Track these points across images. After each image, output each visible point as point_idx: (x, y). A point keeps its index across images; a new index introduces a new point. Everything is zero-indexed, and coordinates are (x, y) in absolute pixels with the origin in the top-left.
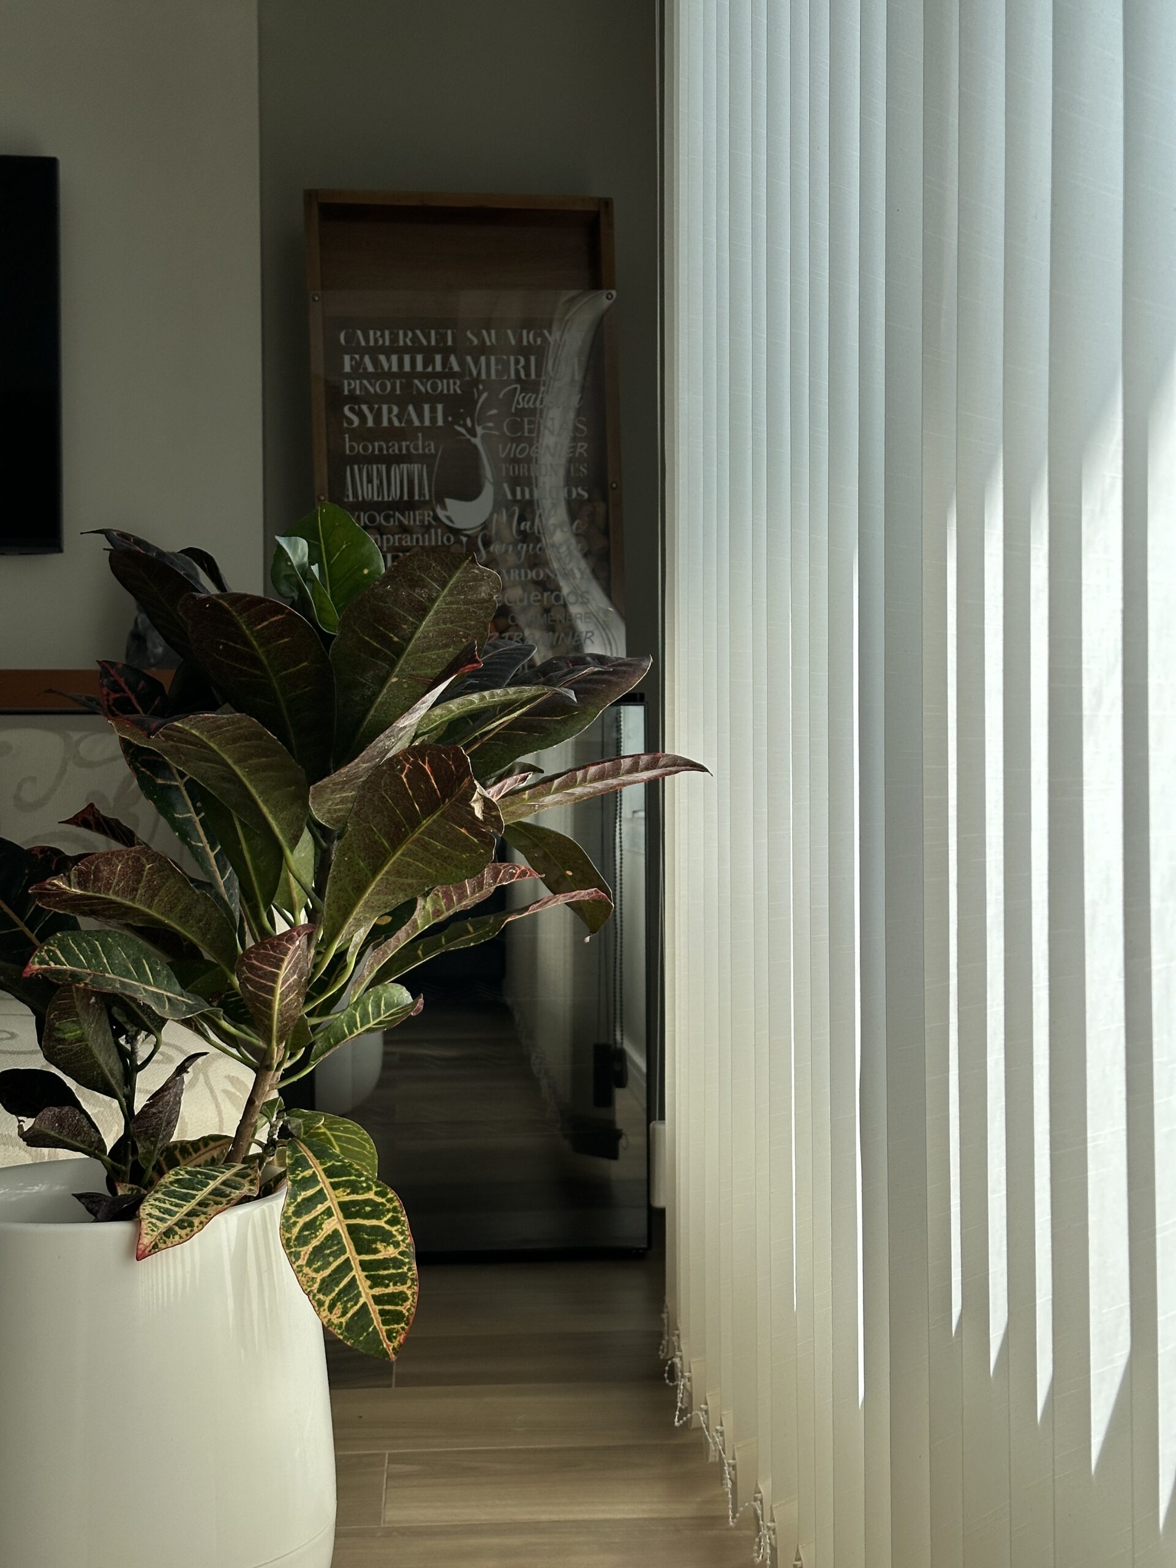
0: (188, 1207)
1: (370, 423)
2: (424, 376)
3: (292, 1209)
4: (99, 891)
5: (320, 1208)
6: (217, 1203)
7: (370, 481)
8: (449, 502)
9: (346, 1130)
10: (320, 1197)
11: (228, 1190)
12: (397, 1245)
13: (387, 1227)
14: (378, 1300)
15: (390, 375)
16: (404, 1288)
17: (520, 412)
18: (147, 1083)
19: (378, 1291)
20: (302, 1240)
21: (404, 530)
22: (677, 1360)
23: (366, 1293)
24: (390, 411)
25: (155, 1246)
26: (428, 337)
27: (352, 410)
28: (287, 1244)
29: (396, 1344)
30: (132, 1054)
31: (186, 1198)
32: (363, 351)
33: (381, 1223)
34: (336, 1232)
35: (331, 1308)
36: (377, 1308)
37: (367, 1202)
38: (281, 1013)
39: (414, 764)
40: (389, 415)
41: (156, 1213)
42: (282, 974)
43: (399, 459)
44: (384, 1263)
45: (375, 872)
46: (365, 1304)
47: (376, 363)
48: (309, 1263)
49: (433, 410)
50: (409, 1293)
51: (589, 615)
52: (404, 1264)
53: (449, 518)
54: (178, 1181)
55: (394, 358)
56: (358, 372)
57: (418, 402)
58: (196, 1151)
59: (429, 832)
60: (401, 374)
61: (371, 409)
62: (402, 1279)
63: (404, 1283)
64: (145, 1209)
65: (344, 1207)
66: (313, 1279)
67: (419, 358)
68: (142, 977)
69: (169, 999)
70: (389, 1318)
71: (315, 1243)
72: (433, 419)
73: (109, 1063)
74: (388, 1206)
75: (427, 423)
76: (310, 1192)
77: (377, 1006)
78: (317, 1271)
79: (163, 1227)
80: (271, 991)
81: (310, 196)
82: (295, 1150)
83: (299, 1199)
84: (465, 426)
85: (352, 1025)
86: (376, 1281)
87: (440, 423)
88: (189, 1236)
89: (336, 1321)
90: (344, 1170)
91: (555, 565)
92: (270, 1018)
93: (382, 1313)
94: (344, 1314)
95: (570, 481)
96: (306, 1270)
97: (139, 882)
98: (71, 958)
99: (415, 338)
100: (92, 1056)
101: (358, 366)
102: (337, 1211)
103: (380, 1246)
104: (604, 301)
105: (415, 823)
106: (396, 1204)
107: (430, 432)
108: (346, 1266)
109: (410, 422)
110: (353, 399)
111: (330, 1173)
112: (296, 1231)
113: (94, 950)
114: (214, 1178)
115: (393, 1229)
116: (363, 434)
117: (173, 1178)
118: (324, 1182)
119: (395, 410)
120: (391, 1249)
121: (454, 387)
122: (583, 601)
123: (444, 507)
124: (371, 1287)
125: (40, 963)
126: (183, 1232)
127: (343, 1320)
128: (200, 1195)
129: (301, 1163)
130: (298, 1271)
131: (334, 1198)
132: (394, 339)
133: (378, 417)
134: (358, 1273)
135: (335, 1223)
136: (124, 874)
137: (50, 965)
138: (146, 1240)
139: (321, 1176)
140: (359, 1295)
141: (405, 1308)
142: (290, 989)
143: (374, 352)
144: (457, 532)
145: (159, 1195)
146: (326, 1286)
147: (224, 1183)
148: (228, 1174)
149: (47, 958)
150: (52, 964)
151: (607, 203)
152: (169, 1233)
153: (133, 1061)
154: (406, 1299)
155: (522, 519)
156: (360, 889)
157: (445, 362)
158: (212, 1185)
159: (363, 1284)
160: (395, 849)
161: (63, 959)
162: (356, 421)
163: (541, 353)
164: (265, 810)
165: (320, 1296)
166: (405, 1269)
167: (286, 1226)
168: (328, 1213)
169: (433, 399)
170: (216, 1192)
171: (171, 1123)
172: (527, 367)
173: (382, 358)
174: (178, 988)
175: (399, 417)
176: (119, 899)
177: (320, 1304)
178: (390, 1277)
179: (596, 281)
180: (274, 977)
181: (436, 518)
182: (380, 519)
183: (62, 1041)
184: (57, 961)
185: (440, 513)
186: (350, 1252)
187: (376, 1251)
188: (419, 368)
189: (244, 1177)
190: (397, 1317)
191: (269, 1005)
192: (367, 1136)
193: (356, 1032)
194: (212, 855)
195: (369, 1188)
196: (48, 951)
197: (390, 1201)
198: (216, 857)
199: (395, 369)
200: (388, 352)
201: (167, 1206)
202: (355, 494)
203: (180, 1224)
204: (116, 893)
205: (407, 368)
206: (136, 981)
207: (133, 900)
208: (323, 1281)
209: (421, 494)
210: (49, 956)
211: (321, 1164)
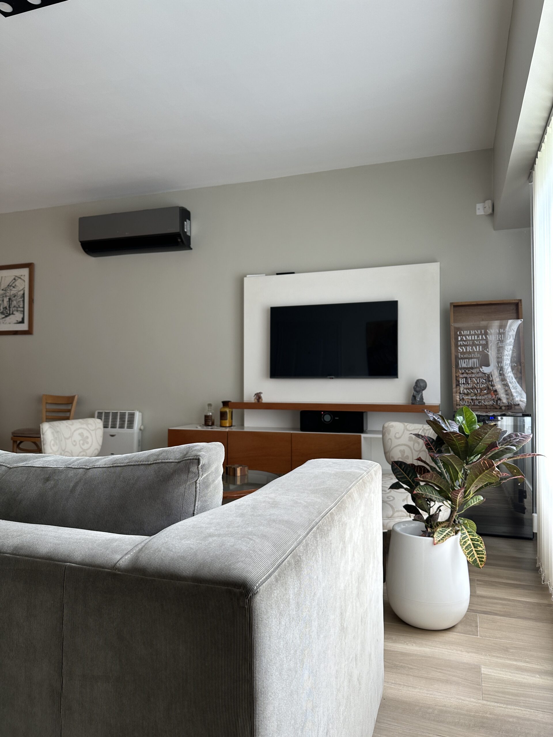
0: (443, 536)
1: (465, 351)
2: (477, 340)
3: (461, 538)
4: (426, 479)
5: (467, 539)
6: (448, 536)
7: (465, 363)
8: (483, 367)
9: (470, 522)
10: (466, 537)
11: (449, 534)
12: (482, 548)
13: (480, 544)
14: (478, 557)
15: (469, 340)
16: (483, 556)
17: (500, 347)
18: (433, 511)
19: (478, 556)
20: (464, 545)
21: (472, 373)
22: (541, 569)
23: (476, 556)
24: (469, 348)
25: (437, 543)
26: (478, 332)
27: (461, 348)
28: (461, 545)
29: (482, 566)
30: (430, 505)
31: (442, 534)
32: (463, 336)
33: (479, 543)
34: (470, 544)
35: (470, 558)
36: (478, 559)
37: (476, 539)
38: (459, 502)
39: (483, 461)
40: (469, 349)
41: (437, 537)
42: (459, 495)
43: (472, 358)
44: (479, 551)
45: (476, 478)
46: (476, 558)
47: (466, 338)
48: (465, 549)
49: (479, 347)
50: (484, 557)
51: (517, 392)
52: (483, 551)
53: (483, 371)
54: (440, 531)
55: (470, 337)
56: (462, 340)
57: (476, 345)
58: (442, 523)
59: (486, 473)
60: (472, 340)
61: (465, 348)
62: (483, 554)
63: (483, 555)
64: (435, 536)
65: (471, 539)
66: (466, 552)
67: (476, 336)
68: (433, 494)
69: (438, 498)
70: (480, 561)
71: (466, 545)
72: (479, 349)
73: (425, 506)
74: (480, 540)
75: (478, 350)
76: (465, 536)
77: (476, 499)
78: (467, 550)
79: (438, 540)
80: (457, 498)
81: (451, 304)
82: (461, 527)
83: (463, 537)
84: (487, 351)
85: (471, 503)
86: (478, 554)
87: (481, 350)
88: (443, 542)
89: (470, 560)
90: (471, 532)
91: (508, 381)
92: (457, 502)
93: (479, 560)
94: (472, 559)
95: (512, 362)
96: (465, 550)
97: (432, 478)
98: (421, 491)
99: (475, 332)
100: (423, 505)
101: (462, 338)
102: (470, 539)
103: (478, 547)
104: (519, 322)
105: (484, 471)
106: (482, 540)
107: (479, 352)
108: (472, 550)
109: (474, 350)
110: (461, 346)
111: (468, 532)
112: (462, 543)
113: (425, 489)
114: (446, 530)
115: (481, 544)
116: (462, 353)
117: (439, 530)
118: (467, 534)
119: (470, 348)
120: (481, 548)
121: (484, 342)
122: (515, 388)
123: (482, 368)
124: (477, 555)
125: (416, 491)
126: (442, 541)
127: (472, 560)
128: (445, 534)
129: (462, 529)
130: (463, 550)
131: (469, 537)
132: (470, 333)
133: (466, 349)
134: (474, 552)
135: (470, 542)
136: (430, 477)
138: (436, 542)
139: (467, 532)
140: (475, 556)
141: (483, 560)
142: (460, 498)
143: (465, 336)
144: (485, 374)
145: (437, 533)
146: (468, 554)
147: (449, 532)
148: (449, 530)
151: (520, 300)
152: (439, 541)
153: (430, 506)
154: (484, 558)
155: (500, 370)
156: (473, 481)
157: (482, 337)
158: (446, 532)
159: (475, 554)
160: (480, 475)
162: (461, 350)
163: (504, 333)
164: (455, 466)
165: (467, 555)
166: (484, 552)
167: (461, 542)
168: (468, 540)
169: (479, 345)
170: (447, 534)
171: (438, 518)
172: (501, 337)
173: (467, 337)
174: (439, 495)
175: (472, 349)
177: (467, 557)
178: (481, 554)
179: (518, 318)
180: (458, 496)
181: (480, 370)
182: (467, 371)
183: (418, 503)
184: (419, 491)
185: (481, 369)
186: (473, 548)
187: (478, 548)
188: (476, 338)
189: (452, 531)
190: (482, 561)
191: (456, 500)
192: (474, 523)
193: (472, 505)
194: (444, 471)
195: (476, 536)
196: (417, 489)
197: (480, 539)
198: (445, 472)
199: (470, 339)
200: (469, 335)
201: (439, 535)
202: (461, 366)
203: (441, 539)
204: (429, 480)
205: (473, 338)
207: (431, 481)
208: (468, 553)
209: (477, 365)
211: (467, 530)
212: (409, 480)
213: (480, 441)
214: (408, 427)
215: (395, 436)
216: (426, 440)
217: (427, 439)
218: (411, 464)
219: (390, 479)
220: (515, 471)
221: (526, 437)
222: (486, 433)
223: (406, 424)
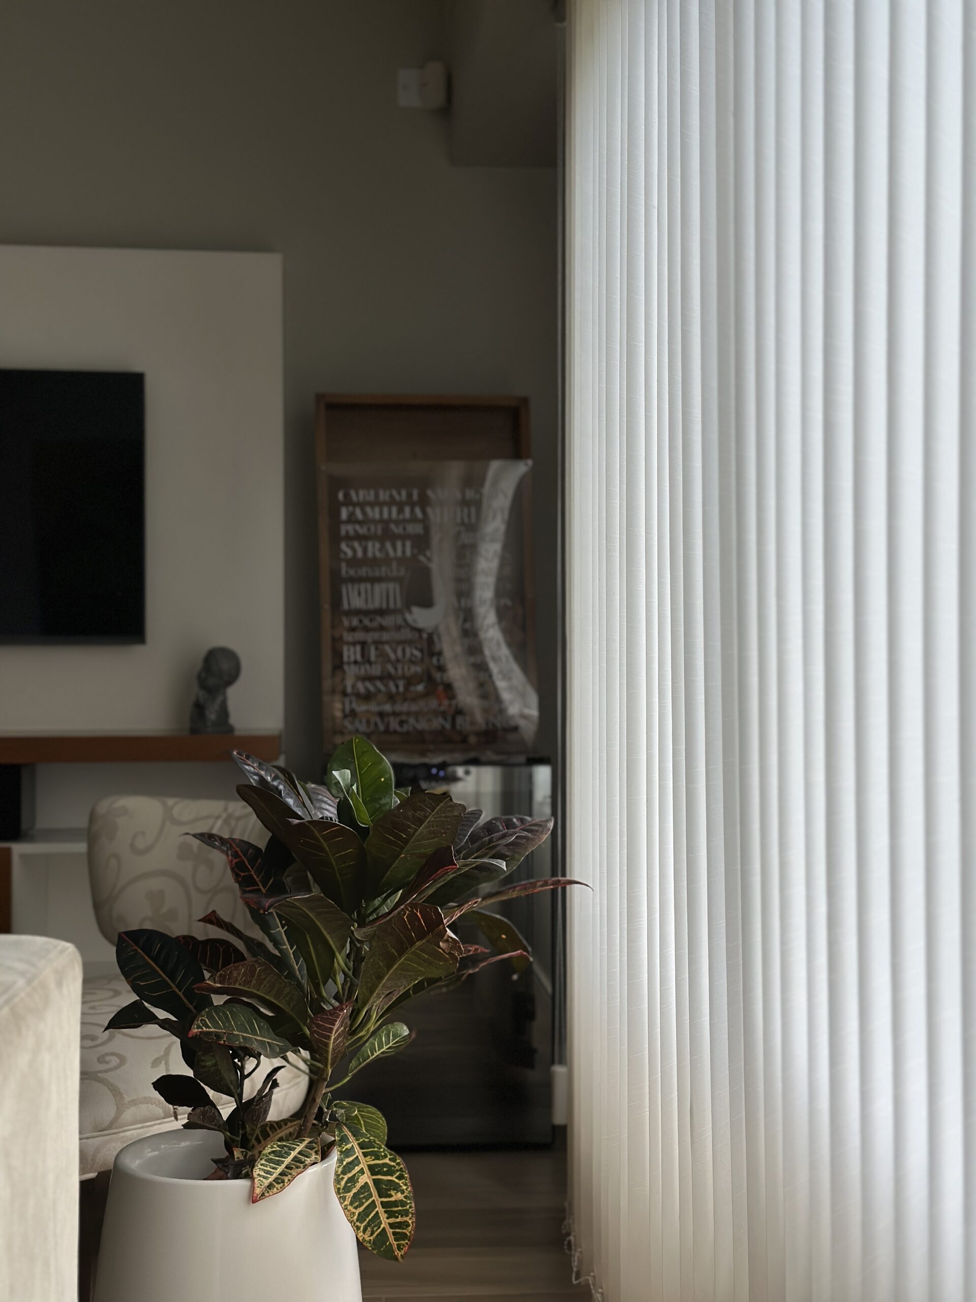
0: (280, 1169)
1: (360, 554)
2: (397, 522)
3: (340, 1169)
4: (230, 985)
5: (357, 1169)
6: (298, 1167)
7: (359, 594)
8: (415, 610)
9: (368, 1112)
10: (356, 1162)
11: (303, 1158)
12: (403, 1192)
13: (397, 1181)
14: (392, 1226)
15: (374, 521)
16: (407, 1219)
17: (464, 546)
18: (250, 1088)
19: (392, 1220)
20: (347, 1189)
21: (382, 628)
23: (385, 1222)
24: (374, 546)
25: (263, 1194)
26: (400, 494)
27: (347, 546)
28: (338, 1192)
29: (402, 1252)
30: (242, 1069)
31: (279, 1163)
32: (354, 505)
33: (393, 1178)
34: (366, 1183)
35: (364, 1231)
36: (391, 1231)
37: (385, 1165)
38: (334, 1050)
39: (412, 911)
40: (373, 549)
41: (262, 1173)
42: (335, 1028)
43: (379, 580)
44: (395, 1204)
45: (389, 967)
46: (384, 1229)
47: (364, 513)
48: (351, 1204)
49: (404, 545)
50: (410, 1222)
51: (511, 688)
52: (407, 1204)
53: (415, 621)
54: (273, 1152)
55: (377, 510)
56: (351, 519)
57: (394, 538)
58: (280, 1127)
59: (421, 949)
60: (381, 521)
61: (360, 544)
62: (405, 1213)
63: (407, 1216)
64: (257, 1171)
65: (371, 1167)
66: (354, 1213)
67: (394, 510)
68: (254, 1032)
69: (268, 1043)
70: (398, 1237)
71: (354, 1191)
72: (404, 552)
73: (228, 1076)
74: (397, 1167)
75: (399, 553)
76: (351, 1159)
77: (388, 1036)
78: (356, 1208)
79: (266, 1182)
80: (329, 1038)
82: (341, 1131)
83: (345, 1163)
84: (425, 556)
85: (373, 1050)
86: (390, 1215)
87: (408, 553)
88: (283, 1188)
89: (368, 1239)
90: (370, 1144)
91: (487, 652)
92: (327, 1052)
93: (394, 1234)
94: (372, 1235)
95: (498, 593)
96: (350, 1207)
97: (253, 977)
98: (216, 1025)
99: (391, 496)
100: (220, 1074)
101: (351, 515)
102: (366, 1170)
103: (393, 1193)
104: (522, 468)
105: (412, 943)
106: (402, 1166)
107: (402, 561)
108: (373, 1205)
109: (387, 554)
110: (348, 538)
111: (361, 1146)
112: (343, 1183)
113: (227, 1017)
114: (294, 1149)
115: (400, 1182)
116: (354, 562)
117: (270, 1150)
118: (358, 1152)
119: (377, 545)
120: (399, 1195)
121: (417, 529)
122: (506, 676)
123: (410, 612)
124: (388, 1218)
125: (199, 1027)
126: (279, 1186)
127: (372, 1238)
128: (288, 1160)
129: (344, 1140)
130: (345, 1208)
131: (364, 1163)
132: (377, 495)
133: (365, 550)
134: (379, 1209)
135: (366, 1178)
136: (245, 973)
137: (202, 1029)
138: (258, 1191)
139: (357, 1148)
140: (381, 1223)
141: (408, 1231)
142: (339, 1036)
143: (362, 505)
144: (420, 631)
145: (263, 1162)
146: (361, 1218)
147: (300, 1153)
148: (301, 1147)
149: (201, 1025)
150: (204, 1029)
151: (525, 401)
152: (270, 1186)
153: (242, 1072)
154: (408, 1225)
155: (465, 620)
156: (380, 978)
157: (412, 511)
158: (293, 1154)
159: (383, 1216)
160: (400, 956)
161: (210, 1025)
162: (350, 553)
163: (478, 504)
164: (325, 933)
165: (358, 1224)
166: (408, 1207)
167: (338, 1180)
168: (362, 1172)
169: (404, 537)
170: (295, 1159)
171: (266, 1112)
172: (469, 515)
173: (368, 510)
175: (381, 550)
176: (241, 988)
177: (358, 1228)
178: (399, 1212)
179: (517, 454)
180: (331, 1030)
181: (405, 620)
182: (366, 622)
183: (204, 1067)
184: (207, 1026)
185: (408, 617)
186: (375, 1196)
187: (391, 1196)
188: (394, 514)
189: (312, 1148)
190: (404, 1236)
191: (327, 1045)
192: (381, 1115)
193: (376, 1054)
194: (291, 952)
195: (386, 1156)
196: (202, 1020)
197: (398, 1164)
198: (293, 953)
199: (377, 516)
200: (372, 505)
201: (269, 1169)
202: (349, 604)
203: (276, 1180)
204: (240, 984)
205: (386, 515)
206: (250, 1034)
207: (249, 987)
208: (359, 1214)
209: (395, 603)
210: (202, 1023)
211: (357, 1140)
212: (177, 990)
213: (403, 848)
214: (176, 811)
215: (132, 846)
216: (236, 851)
217: (238, 849)
218: (184, 937)
219: (111, 993)
220: (504, 936)
221: (536, 828)
222: (420, 822)
223: (170, 802)
